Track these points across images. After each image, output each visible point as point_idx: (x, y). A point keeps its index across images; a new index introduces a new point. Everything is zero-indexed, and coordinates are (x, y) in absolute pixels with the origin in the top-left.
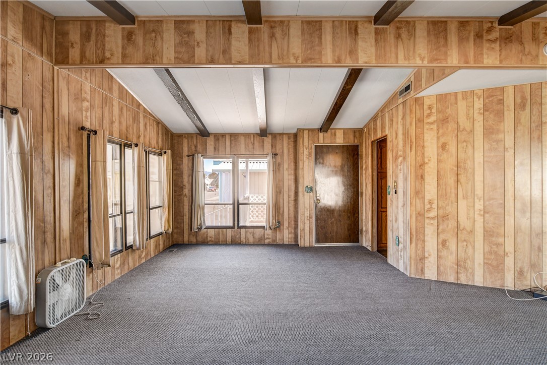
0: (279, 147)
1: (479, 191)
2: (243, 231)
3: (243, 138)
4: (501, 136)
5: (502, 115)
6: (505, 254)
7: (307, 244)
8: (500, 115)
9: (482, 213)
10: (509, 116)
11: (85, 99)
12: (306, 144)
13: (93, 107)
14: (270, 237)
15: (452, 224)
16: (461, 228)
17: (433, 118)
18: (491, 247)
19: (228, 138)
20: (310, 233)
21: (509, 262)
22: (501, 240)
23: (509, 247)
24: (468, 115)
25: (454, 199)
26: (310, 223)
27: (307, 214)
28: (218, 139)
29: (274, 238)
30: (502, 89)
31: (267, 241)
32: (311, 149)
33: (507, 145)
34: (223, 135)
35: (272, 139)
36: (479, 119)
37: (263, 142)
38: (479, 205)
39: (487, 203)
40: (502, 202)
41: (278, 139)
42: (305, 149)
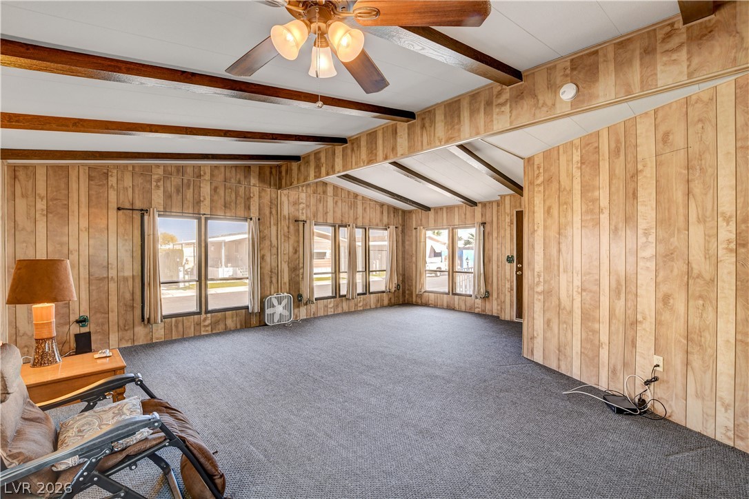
0: (488, 214)
1: (577, 265)
2: (456, 297)
3: (456, 209)
4: (596, 193)
5: (597, 167)
6: (600, 345)
7: (508, 318)
8: (596, 166)
9: (580, 290)
10: (604, 166)
11: (302, 203)
12: (508, 210)
13: (308, 206)
14: (480, 306)
15: (554, 301)
16: (562, 307)
17: (541, 179)
18: (588, 335)
19: (445, 210)
20: (511, 306)
21: (604, 353)
22: (596, 326)
23: (604, 338)
24: (568, 170)
25: (556, 272)
26: (511, 296)
27: (508, 285)
28: (437, 212)
29: (483, 308)
30: (598, 134)
31: (477, 311)
32: (513, 215)
33: (602, 205)
34: (441, 208)
35: (482, 207)
36: (577, 173)
37: (474, 212)
38: (577, 282)
39: (584, 278)
40: (597, 277)
41: (487, 207)
42: (506, 216)
